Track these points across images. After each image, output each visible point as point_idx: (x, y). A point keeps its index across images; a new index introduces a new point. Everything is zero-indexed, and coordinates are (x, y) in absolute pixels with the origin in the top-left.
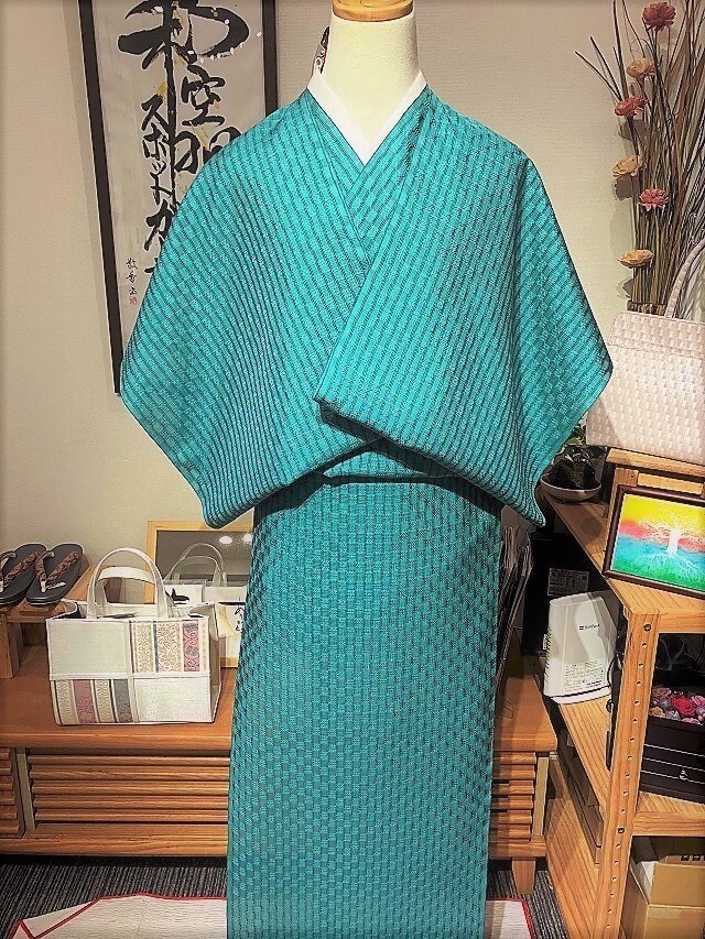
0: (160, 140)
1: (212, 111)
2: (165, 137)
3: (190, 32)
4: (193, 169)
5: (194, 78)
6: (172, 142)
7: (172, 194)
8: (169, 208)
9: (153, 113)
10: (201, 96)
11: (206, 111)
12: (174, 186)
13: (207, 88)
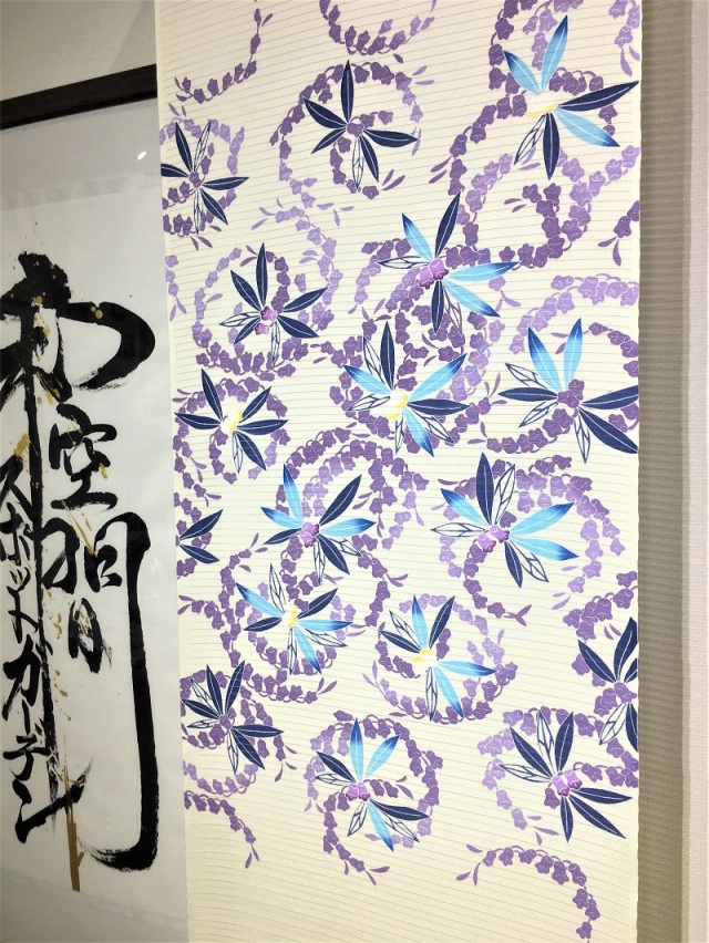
0: (20, 532)
1: (98, 483)
2: (27, 526)
3: (60, 348)
4: (69, 585)
5: (68, 426)
6: (39, 534)
7: (39, 626)
8: (34, 650)
9: (10, 486)
10: (79, 458)
11: (87, 484)
12: (41, 612)
13: (89, 444)
